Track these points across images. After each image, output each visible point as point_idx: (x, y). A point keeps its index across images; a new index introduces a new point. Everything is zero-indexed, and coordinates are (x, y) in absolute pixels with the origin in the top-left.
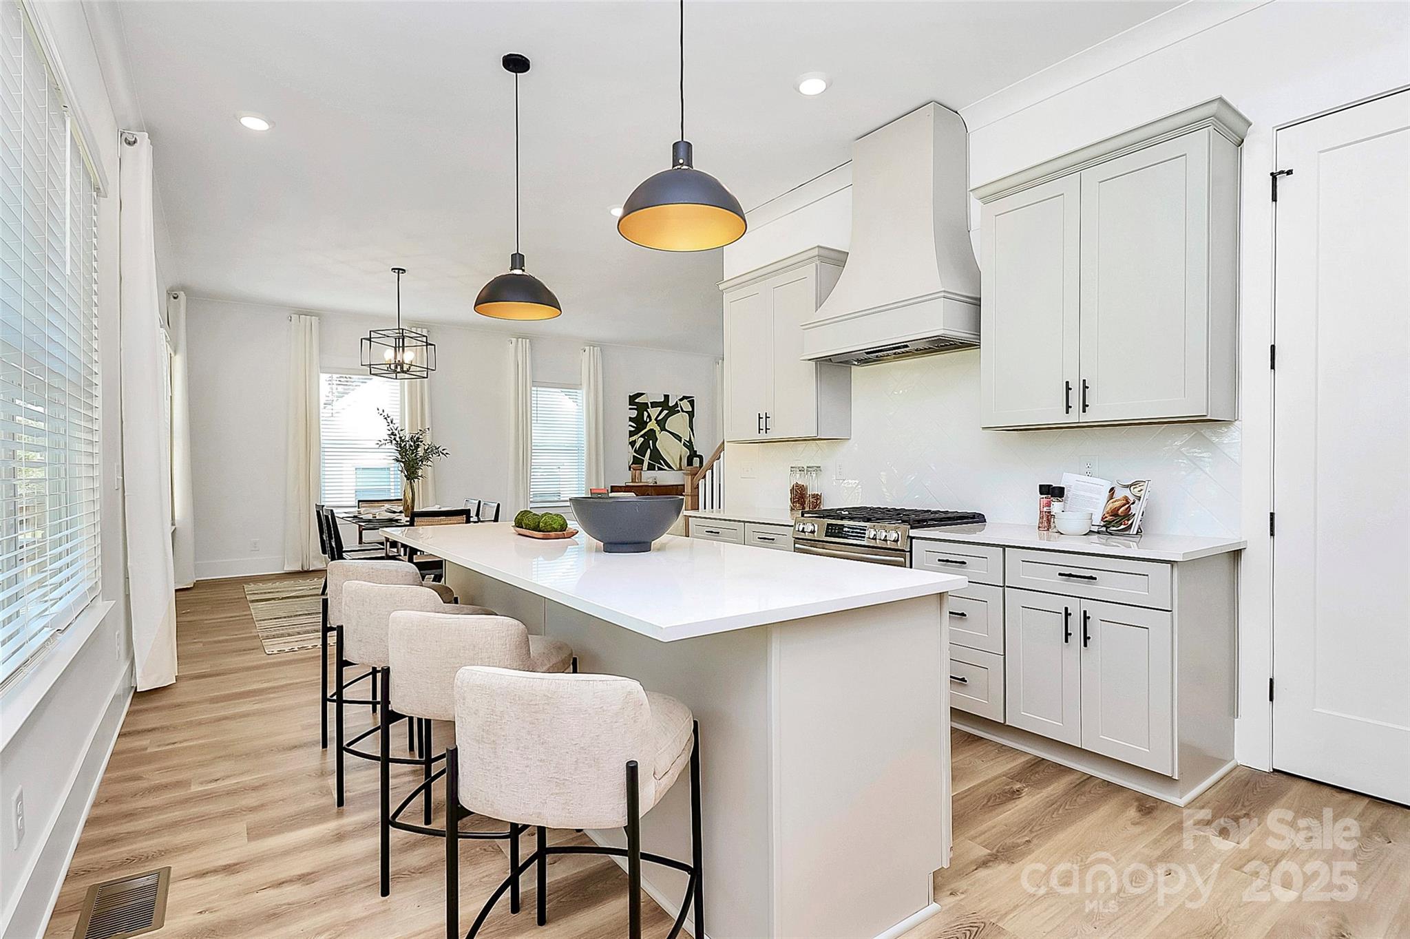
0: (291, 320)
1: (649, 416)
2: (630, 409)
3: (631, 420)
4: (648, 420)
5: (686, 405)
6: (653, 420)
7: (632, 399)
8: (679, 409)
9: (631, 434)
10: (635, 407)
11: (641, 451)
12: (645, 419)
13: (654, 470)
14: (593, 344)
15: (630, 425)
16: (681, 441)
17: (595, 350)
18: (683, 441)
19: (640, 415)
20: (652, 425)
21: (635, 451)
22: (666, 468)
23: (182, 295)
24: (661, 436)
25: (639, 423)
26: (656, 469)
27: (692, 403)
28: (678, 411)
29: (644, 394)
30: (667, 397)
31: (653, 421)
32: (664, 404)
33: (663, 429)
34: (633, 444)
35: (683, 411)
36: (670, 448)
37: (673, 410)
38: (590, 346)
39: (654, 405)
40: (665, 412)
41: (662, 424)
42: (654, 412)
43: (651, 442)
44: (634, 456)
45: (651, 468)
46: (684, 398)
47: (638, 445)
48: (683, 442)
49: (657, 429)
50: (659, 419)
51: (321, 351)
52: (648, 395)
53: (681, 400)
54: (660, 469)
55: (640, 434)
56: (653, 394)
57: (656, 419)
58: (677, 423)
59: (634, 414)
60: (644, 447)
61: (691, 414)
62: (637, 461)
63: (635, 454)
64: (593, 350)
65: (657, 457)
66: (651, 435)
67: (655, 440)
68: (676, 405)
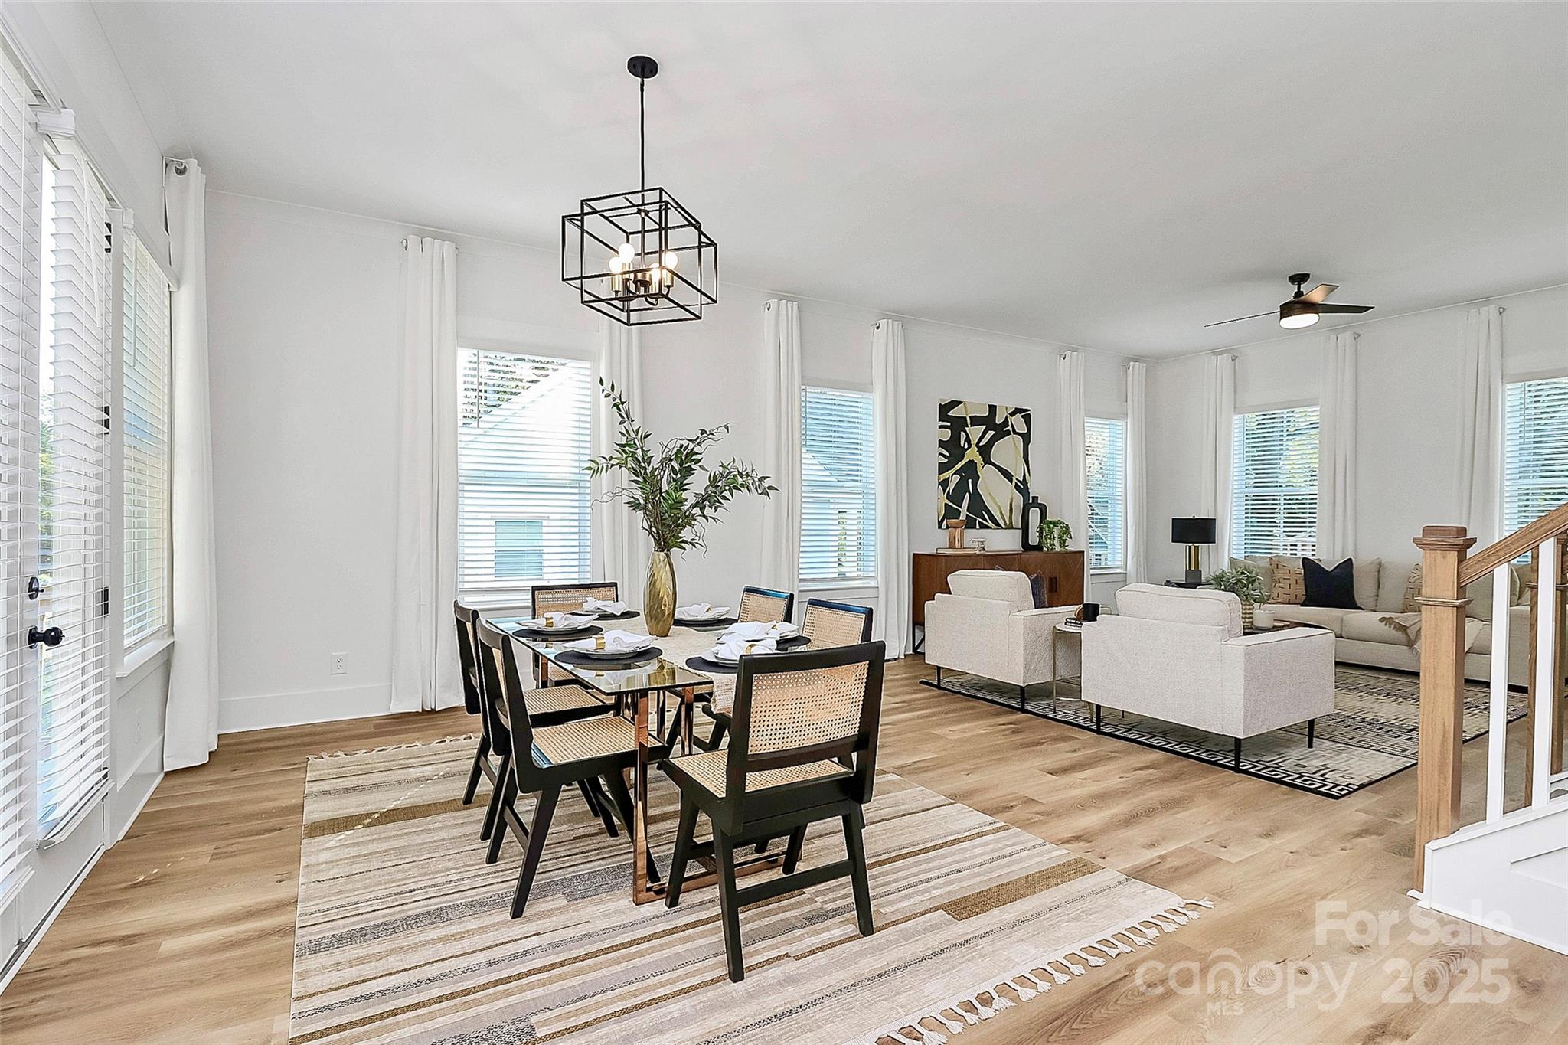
0: (406, 247)
1: (968, 440)
2: (940, 427)
3: (942, 444)
4: (966, 447)
5: (1018, 422)
6: (973, 446)
7: (944, 410)
8: (1010, 428)
9: (943, 467)
10: (949, 424)
11: (956, 497)
12: (962, 445)
13: (975, 527)
14: (893, 315)
15: (940, 454)
16: (1011, 483)
17: (896, 327)
18: (1015, 480)
19: (955, 438)
20: (972, 454)
21: (947, 497)
22: (990, 524)
23: (192, 164)
24: (986, 473)
25: (953, 448)
26: (978, 527)
27: (1027, 419)
28: (1008, 433)
29: (961, 402)
30: (992, 408)
31: (974, 448)
32: (988, 420)
33: (987, 461)
34: (944, 484)
35: (1015, 432)
36: (996, 493)
37: (1001, 431)
38: (888, 319)
39: (976, 421)
40: (991, 433)
41: (985, 451)
42: (975, 432)
43: (970, 481)
44: (946, 505)
45: (970, 524)
46: (1017, 411)
47: (951, 487)
48: (1014, 484)
49: (979, 460)
50: (981, 444)
51: (458, 310)
52: (967, 405)
53: (1012, 414)
54: (983, 526)
55: (954, 469)
56: (974, 403)
57: (977, 445)
58: (1006, 451)
59: (947, 435)
60: (961, 487)
61: (1026, 438)
62: (950, 513)
63: (948, 502)
64: (893, 324)
65: (978, 506)
66: (970, 471)
67: (976, 478)
68: (1006, 423)
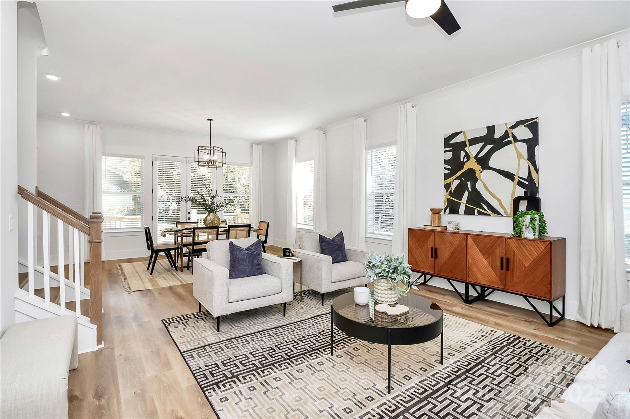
1: (467, 155)
2: (445, 151)
3: (446, 162)
4: (466, 160)
5: (524, 133)
6: (472, 159)
7: (447, 141)
8: (511, 139)
9: (446, 176)
10: (451, 149)
11: (458, 193)
12: (462, 160)
13: (474, 214)
16: (513, 179)
18: (516, 179)
19: (456, 156)
20: (472, 164)
21: (450, 194)
22: (489, 212)
24: (484, 176)
25: (455, 163)
26: (477, 214)
27: (533, 128)
28: (509, 143)
29: (461, 133)
30: (491, 128)
32: (486, 138)
33: (486, 168)
34: (447, 186)
35: (516, 140)
36: (496, 189)
37: (501, 143)
39: (473, 141)
41: (484, 162)
42: (473, 150)
43: (469, 182)
44: (448, 199)
45: (469, 212)
46: (520, 123)
47: (453, 187)
48: (516, 181)
49: (477, 167)
50: (479, 156)
52: (466, 133)
53: (513, 127)
54: (480, 213)
55: (455, 177)
56: (473, 130)
57: (475, 158)
58: (507, 157)
59: (449, 155)
60: (461, 189)
61: (532, 142)
62: (452, 205)
65: (477, 199)
66: (471, 175)
67: (475, 180)
68: (506, 135)
